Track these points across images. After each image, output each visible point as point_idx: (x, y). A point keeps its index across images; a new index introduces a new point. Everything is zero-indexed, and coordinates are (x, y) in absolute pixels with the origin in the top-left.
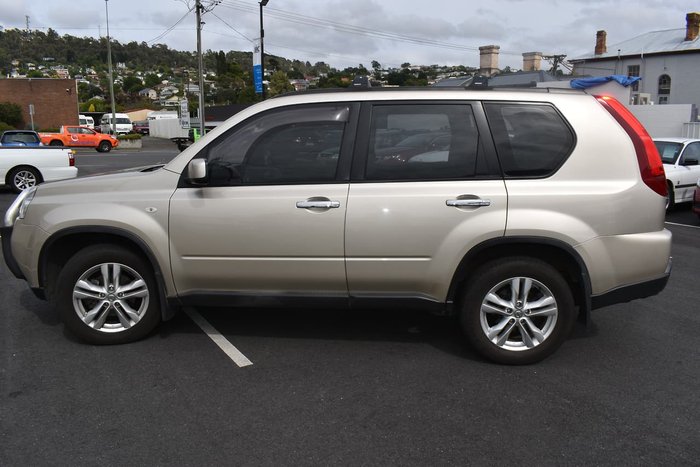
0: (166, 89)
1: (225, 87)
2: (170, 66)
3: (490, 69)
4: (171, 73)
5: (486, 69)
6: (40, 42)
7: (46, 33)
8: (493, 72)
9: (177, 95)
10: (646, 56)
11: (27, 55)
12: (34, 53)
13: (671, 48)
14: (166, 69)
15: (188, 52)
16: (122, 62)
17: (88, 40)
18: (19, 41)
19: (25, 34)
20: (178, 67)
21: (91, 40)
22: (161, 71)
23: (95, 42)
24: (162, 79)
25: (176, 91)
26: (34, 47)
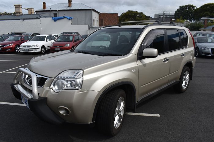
3: (20, 13)
5: (18, 13)
8: (21, 14)
10: (59, 10)
13: (65, 9)
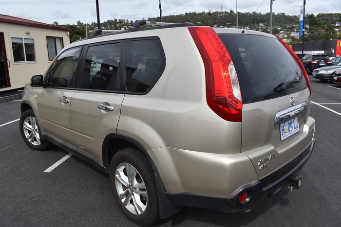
0: (281, 35)
1: (312, 33)
2: (285, 24)
4: (285, 27)
6: (226, 16)
7: (229, 12)
9: (286, 38)
11: (221, 22)
12: (223, 21)
14: (283, 25)
15: (295, 16)
16: (262, 23)
17: (247, 14)
18: (218, 16)
19: (220, 13)
20: (289, 24)
21: (249, 13)
22: (281, 26)
23: (250, 14)
24: (281, 30)
25: (286, 36)
26: (223, 19)
